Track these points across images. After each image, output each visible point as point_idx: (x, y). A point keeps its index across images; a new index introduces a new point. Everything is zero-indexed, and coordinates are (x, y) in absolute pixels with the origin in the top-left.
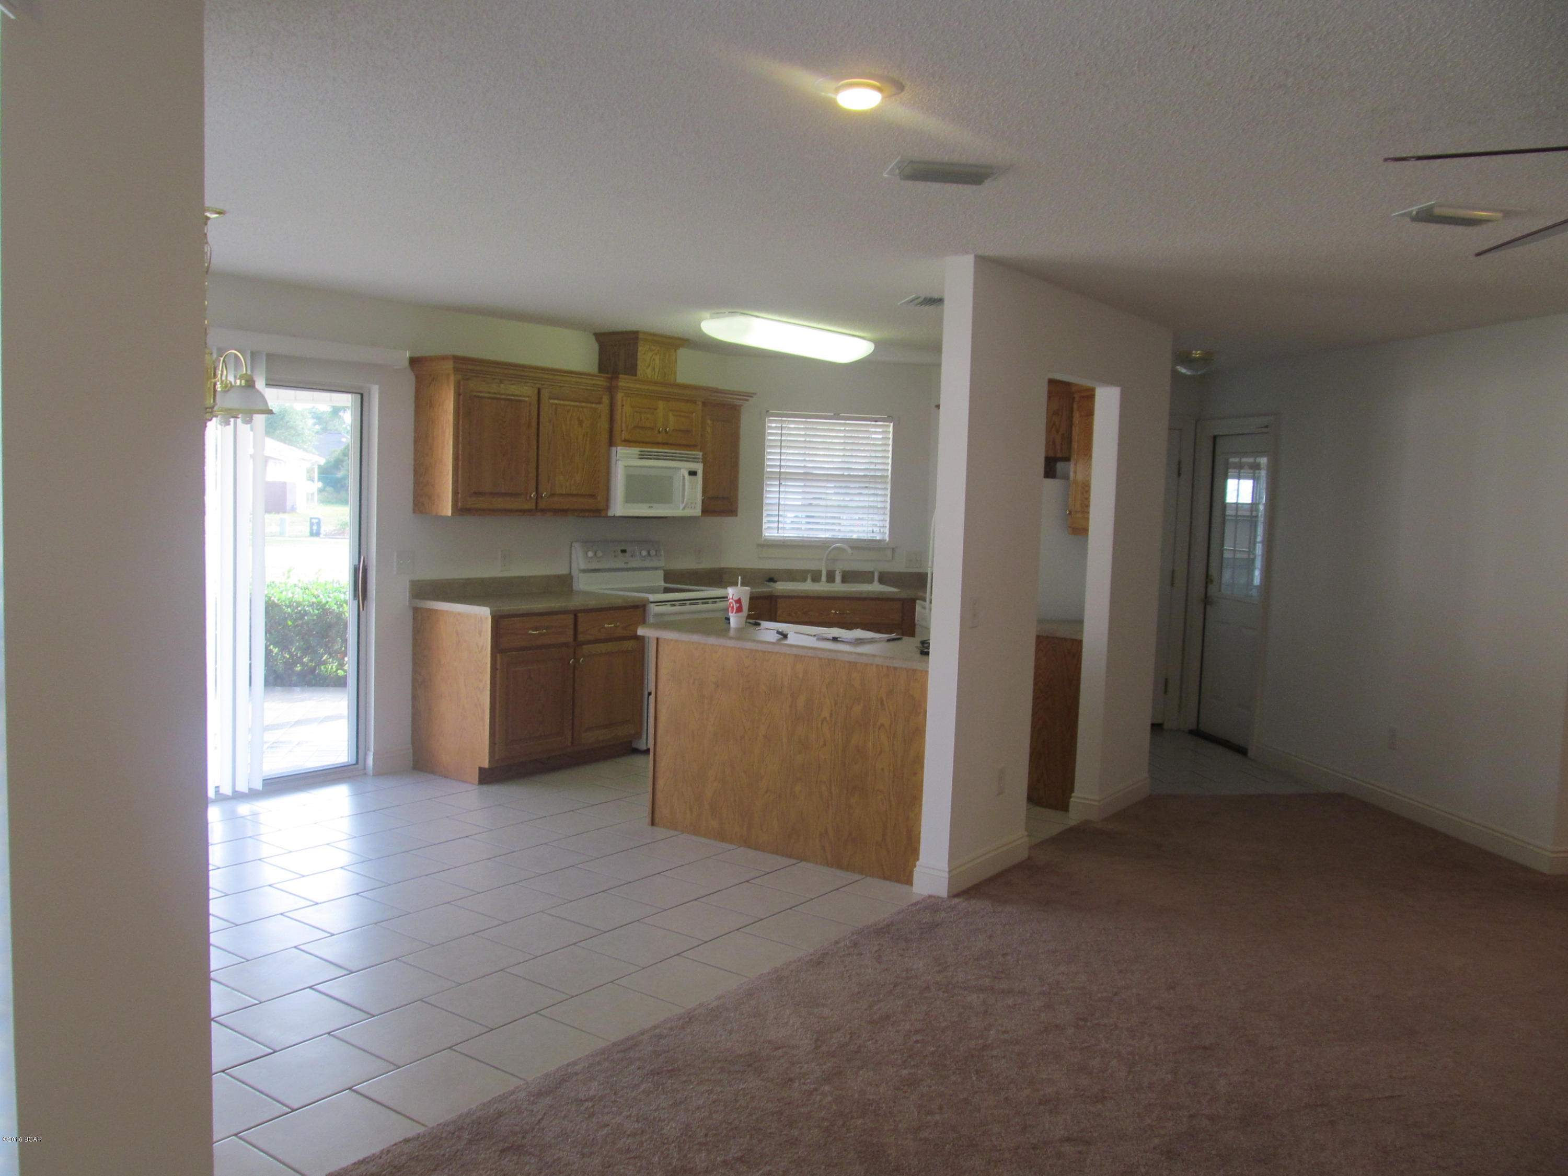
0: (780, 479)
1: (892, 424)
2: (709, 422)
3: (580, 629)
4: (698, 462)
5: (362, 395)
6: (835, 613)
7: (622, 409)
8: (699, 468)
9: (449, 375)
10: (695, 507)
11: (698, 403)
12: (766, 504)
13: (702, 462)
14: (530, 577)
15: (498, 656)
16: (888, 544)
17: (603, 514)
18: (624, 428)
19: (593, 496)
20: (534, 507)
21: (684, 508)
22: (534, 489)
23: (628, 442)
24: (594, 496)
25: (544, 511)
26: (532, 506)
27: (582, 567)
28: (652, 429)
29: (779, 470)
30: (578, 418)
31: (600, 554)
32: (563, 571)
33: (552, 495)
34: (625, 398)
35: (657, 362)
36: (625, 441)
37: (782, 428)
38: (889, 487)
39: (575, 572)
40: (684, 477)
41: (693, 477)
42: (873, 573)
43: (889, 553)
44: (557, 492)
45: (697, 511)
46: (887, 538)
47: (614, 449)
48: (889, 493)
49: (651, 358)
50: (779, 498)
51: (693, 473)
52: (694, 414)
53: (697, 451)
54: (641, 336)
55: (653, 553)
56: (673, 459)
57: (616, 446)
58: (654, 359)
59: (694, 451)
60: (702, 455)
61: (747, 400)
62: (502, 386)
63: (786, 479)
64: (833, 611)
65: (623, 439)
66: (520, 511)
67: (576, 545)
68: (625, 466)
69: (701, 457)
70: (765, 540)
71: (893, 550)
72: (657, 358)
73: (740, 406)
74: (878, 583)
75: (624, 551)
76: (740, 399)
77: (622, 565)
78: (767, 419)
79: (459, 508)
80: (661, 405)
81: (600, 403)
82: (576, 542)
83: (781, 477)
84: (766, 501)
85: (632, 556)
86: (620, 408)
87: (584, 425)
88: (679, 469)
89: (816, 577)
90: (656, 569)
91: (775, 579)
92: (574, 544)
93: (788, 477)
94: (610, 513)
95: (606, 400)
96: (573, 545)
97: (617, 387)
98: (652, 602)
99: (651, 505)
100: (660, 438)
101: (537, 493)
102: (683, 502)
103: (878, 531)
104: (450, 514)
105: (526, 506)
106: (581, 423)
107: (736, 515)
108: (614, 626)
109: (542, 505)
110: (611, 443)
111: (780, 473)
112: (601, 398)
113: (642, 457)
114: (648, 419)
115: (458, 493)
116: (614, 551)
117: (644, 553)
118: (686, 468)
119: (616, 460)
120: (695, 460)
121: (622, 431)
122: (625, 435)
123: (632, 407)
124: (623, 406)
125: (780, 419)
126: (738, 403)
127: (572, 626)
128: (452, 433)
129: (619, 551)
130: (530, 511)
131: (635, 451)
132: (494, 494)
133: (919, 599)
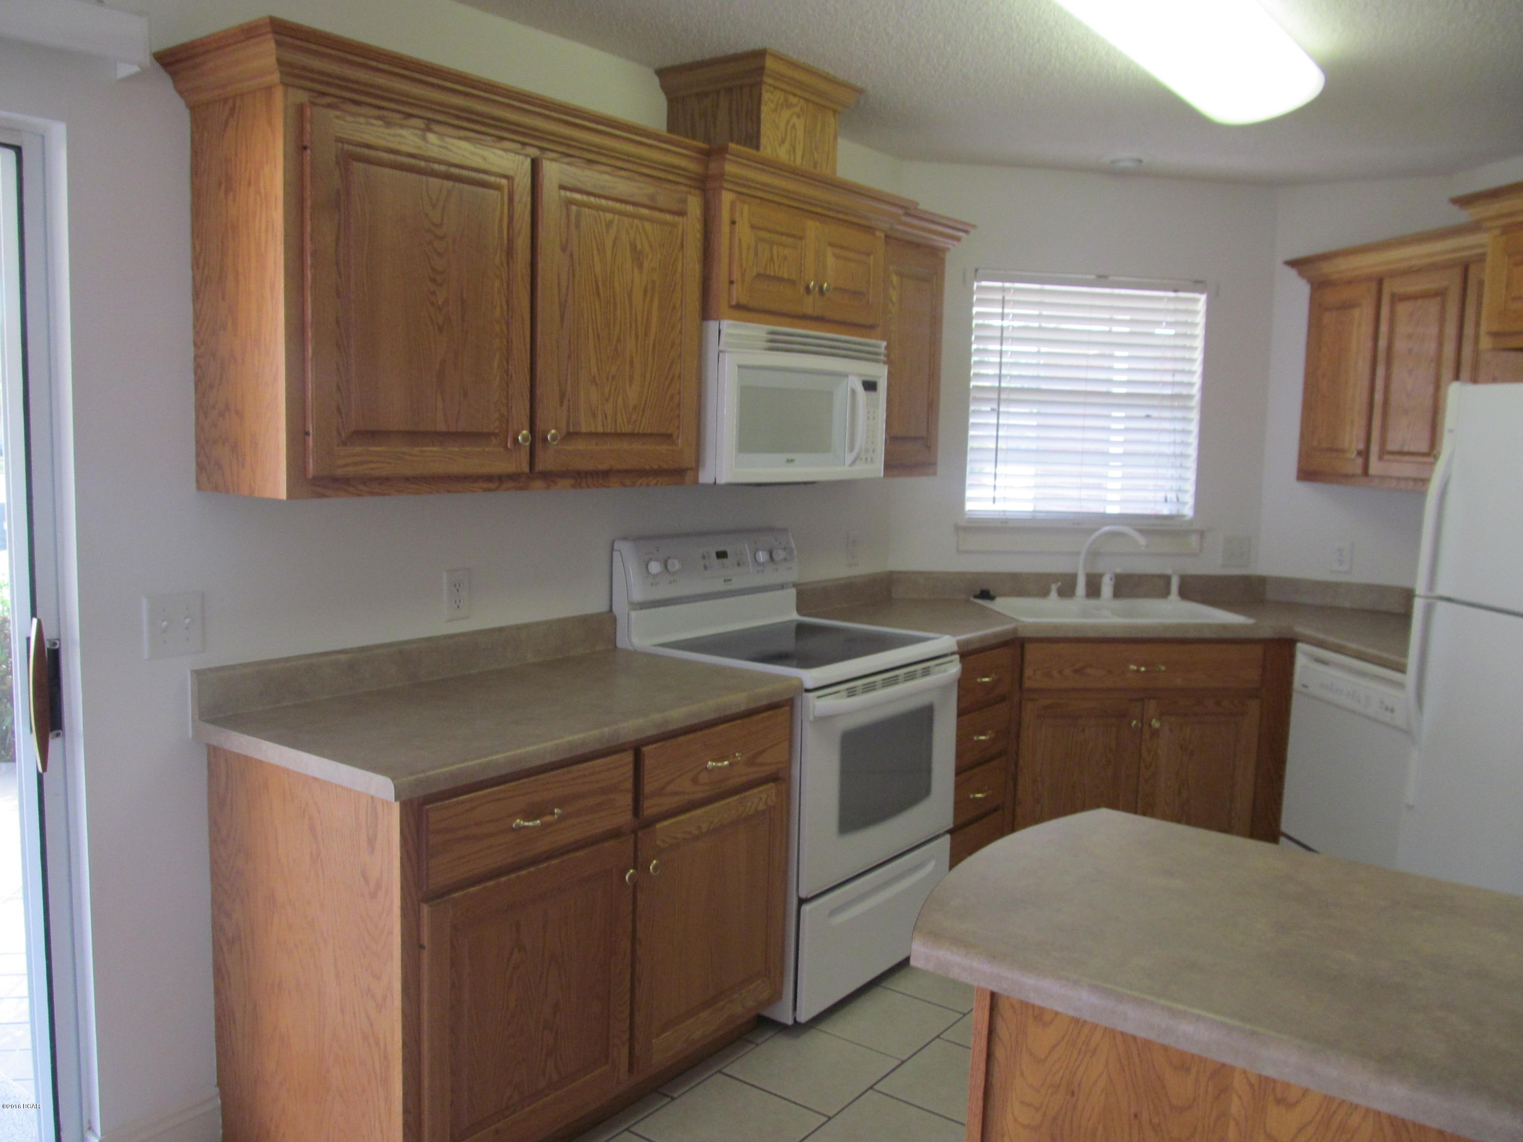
0: (999, 401)
1: (1203, 298)
2: (895, 279)
3: (649, 787)
4: (877, 361)
5: (18, 150)
6: (1138, 671)
7: (732, 233)
8: (880, 373)
9: (269, 89)
10: (872, 459)
11: (878, 233)
12: (972, 449)
13: (885, 363)
14: (518, 628)
15: (425, 909)
16: (1191, 522)
17: (689, 477)
18: (736, 276)
19: (668, 437)
20: (526, 469)
21: (853, 463)
22: (526, 423)
23: (743, 310)
24: (670, 436)
25: (549, 477)
26: (519, 463)
27: (638, 596)
28: (792, 282)
29: (997, 384)
30: (633, 247)
31: (675, 565)
32: (594, 605)
33: (571, 436)
34: (738, 204)
35: (800, 133)
36: (739, 307)
37: (1003, 303)
38: (1195, 415)
39: (620, 608)
40: (853, 392)
41: (872, 394)
42: (1167, 579)
43: (1194, 540)
44: (584, 430)
45: (877, 468)
46: (1188, 511)
47: (712, 326)
48: (1194, 427)
49: (788, 123)
50: (997, 437)
51: (870, 386)
52: (872, 257)
53: (876, 338)
54: (769, 63)
55: (780, 555)
56: (833, 352)
57: (718, 319)
58: (794, 127)
59: (871, 338)
60: (887, 348)
61: (958, 239)
62: (431, 137)
63: (1010, 401)
64: (1133, 667)
65: (734, 303)
66: (489, 478)
67: (625, 549)
68: (740, 367)
69: (883, 350)
70: (971, 520)
71: (1202, 534)
72: (800, 124)
73: (945, 250)
74: (1178, 598)
75: (722, 555)
76: (942, 234)
77: (719, 586)
78: (975, 285)
79: (310, 475)
80: (812, 228)
81: (682, 213)
82: (625, 539)
83: (1000, 395)
84: (971, 444)
85: (739, 564)
86: (726, 228)
87: (646, 264)
88: (845, 375)
89: (1067, 589)
90: (782, 587)
91: (992, 593)
92: (617, 545)
93: (1013, 396)
94: (705, 477)
95: (694, 205)
96: (616, 547)
97: (721, 176)
98: (807, 691)
99: (790, 456)
100: (809, 306)
101: (532, 431)
102: (851, 449)
103: (1175, 500)
104: (283, 494)
105: (508, 467)
106: (638, 257)
107: (935, 474)
108: (731, 764)
109: (546, 461)
110: (706, 313)
111: (999, 389)
112: (684, 201)
113: (775, 345)
114: (785, 258)
115: (307, 434)
116: (704, 557)
117: (762, 556)
118: (860, 375)
119: (720, 352)
120: (871, 356)
121: (731, 282)
122: (739, 294)
123: (753, 227)
124: (733, 223)
125: (998, 284)
126: (942, 245)
127: (629, 784)
128: (281, 262)
129: (714, 555)
130: (513, 477)
131: (757, 331)
132: (414, 436)
133: (1302, 641)
